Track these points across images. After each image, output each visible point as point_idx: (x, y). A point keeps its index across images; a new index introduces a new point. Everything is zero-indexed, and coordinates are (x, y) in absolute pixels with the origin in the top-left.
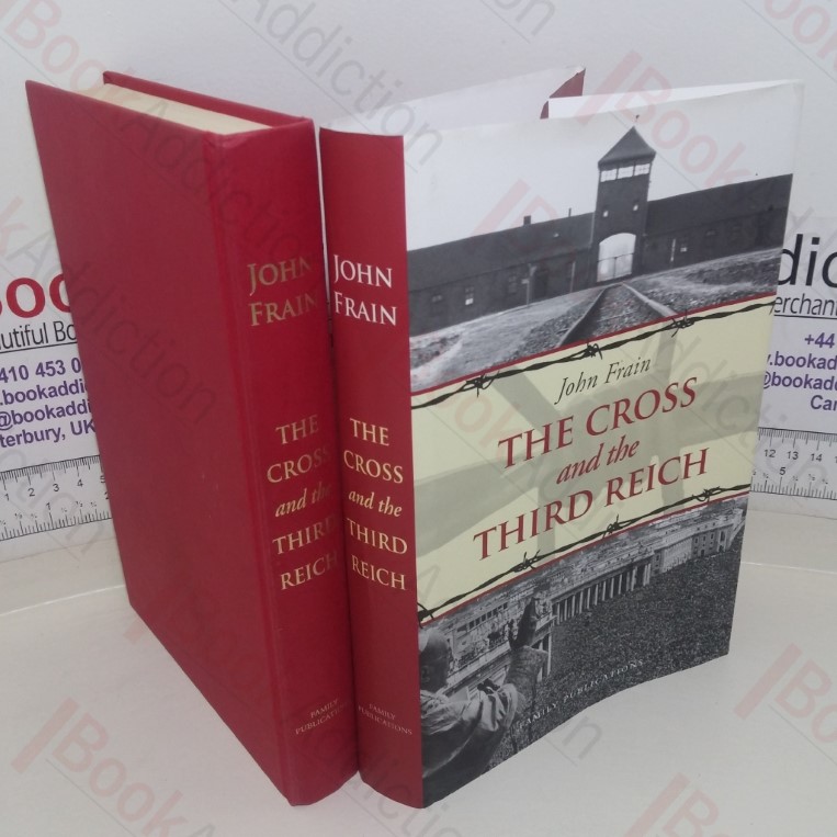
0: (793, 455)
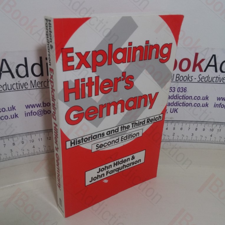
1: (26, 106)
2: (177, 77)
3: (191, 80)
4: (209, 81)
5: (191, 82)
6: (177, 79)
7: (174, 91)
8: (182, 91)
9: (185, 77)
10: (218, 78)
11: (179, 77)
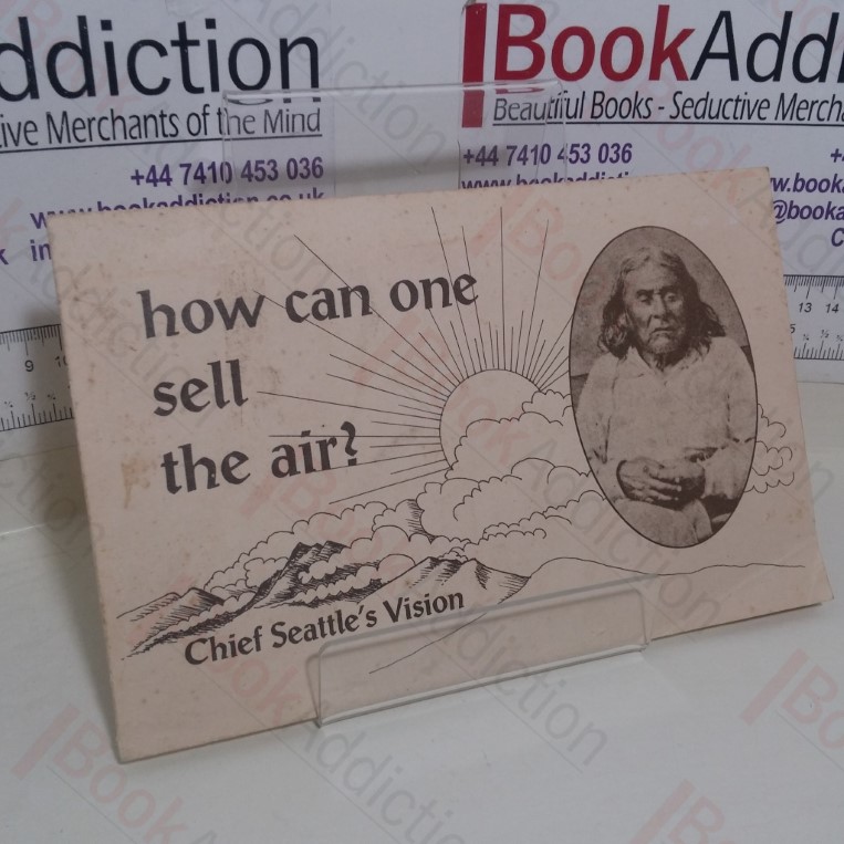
0: (805, 307)
1: (32, 215)
2: (594, 104)
3: (646, 114)
4: (710, 117)
5: (646, 120)
6: (598, 110)
7: (585, 157)
8: (614, 159)
9: (626, 103)
10: (740, 104)
11: (604, 104)
